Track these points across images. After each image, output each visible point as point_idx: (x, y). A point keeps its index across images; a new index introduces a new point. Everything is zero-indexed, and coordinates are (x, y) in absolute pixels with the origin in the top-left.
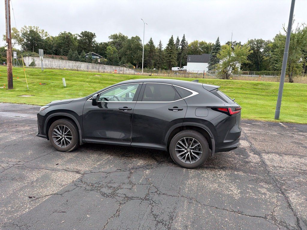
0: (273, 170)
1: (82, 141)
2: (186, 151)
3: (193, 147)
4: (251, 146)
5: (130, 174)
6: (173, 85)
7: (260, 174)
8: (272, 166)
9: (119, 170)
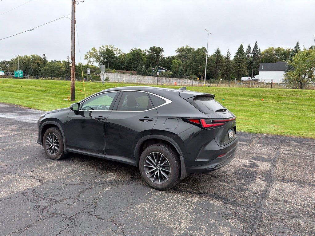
0: (269, 204)
1: (67, 150)
2: (155, 169)
3: (162, 165)
4: (270, 170)
5: (87, 189)
6: (148, 93)
7: (244, 207)
8: (274, 198)
9: (81, 184)
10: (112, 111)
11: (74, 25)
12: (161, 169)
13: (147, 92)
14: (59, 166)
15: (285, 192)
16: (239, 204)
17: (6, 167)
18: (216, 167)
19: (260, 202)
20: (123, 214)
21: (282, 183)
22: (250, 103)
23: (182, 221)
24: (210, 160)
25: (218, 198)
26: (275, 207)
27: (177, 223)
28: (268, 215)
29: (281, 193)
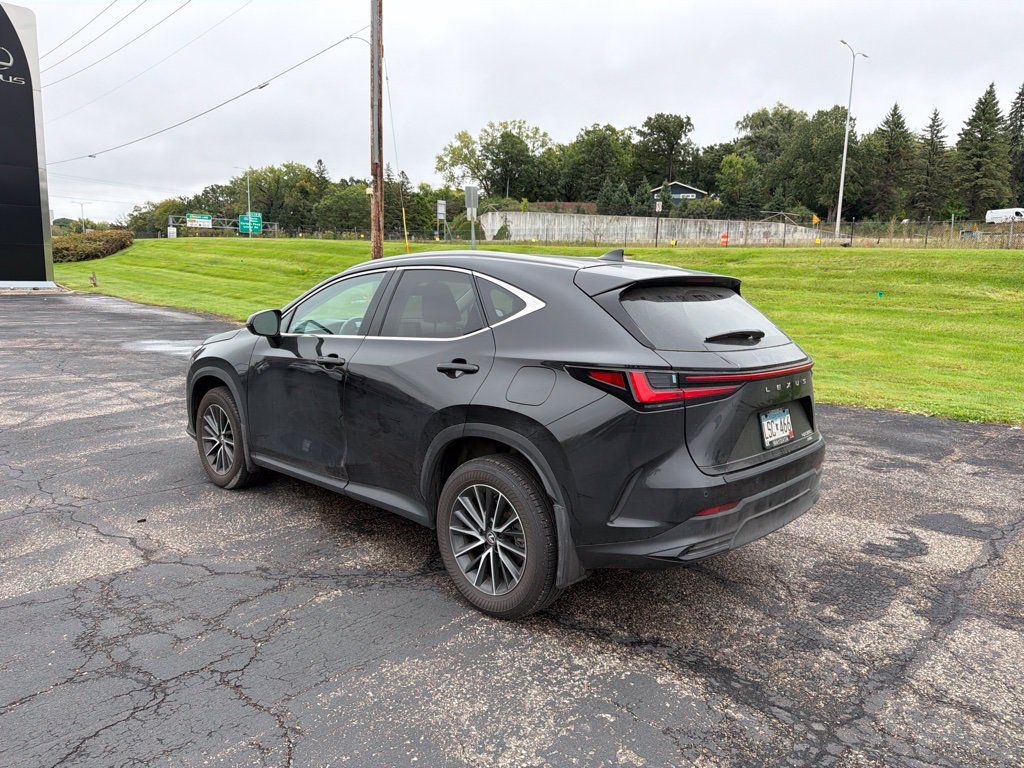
1: (251, 460)
2: (482, 541)
3: (501, 530)
4: (972, 570)
5: (266, 591)
6: (475, 274)
7: (784, 715)
8: (931, 691)
9: (259, 572)
10: (368, 338)
11: (380, 62)
12: (499, 543)
13: (470, 272)
14: (226, 509)
15: (991, 671)
16: (771, 699)
17: (81, 504)
18: (687, 551)
19: (862, 702)
20: (327, 692)
21: (998, 631)
22: (984, 307)
23: (513, 742)
24: (665, 524)
25: (697, 665)
26: (916, 728)
27: (490, 748)
28: (870, 758)
29: (972, 671)
